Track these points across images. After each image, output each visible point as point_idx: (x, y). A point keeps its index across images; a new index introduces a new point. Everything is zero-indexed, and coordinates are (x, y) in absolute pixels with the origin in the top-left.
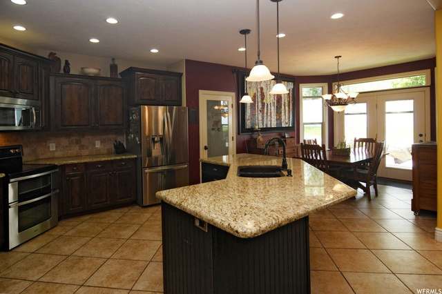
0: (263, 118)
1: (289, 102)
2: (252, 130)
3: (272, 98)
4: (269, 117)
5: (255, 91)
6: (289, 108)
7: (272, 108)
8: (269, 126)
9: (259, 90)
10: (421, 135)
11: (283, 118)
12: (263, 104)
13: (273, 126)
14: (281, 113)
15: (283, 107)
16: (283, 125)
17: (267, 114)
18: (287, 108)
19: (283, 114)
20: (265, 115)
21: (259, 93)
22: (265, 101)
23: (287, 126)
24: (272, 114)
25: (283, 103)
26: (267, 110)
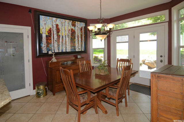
0: (58, 45)
1: (82, 35)
2: (47, 55)
3: (67, 32)
4: (64, 45)
5: (50, 26)
6: (82, 39)
7: (67, 39)
8: (64, 51)
9: (55, 26)
10: (161, 56)
11: (77, 45)
12: (59, 36)
13: (67, 51)
14: (75, 42)
15: (76, 38)
16: (77, 50)
17: (62, 42)
18: (80, 39)
19: (76, 42)
20: (61, 43)
21: (55, 29)
22: (60, 34)
23: (80, 50)
24: (67, 43)
25: (76, 35)
26: (63, 40)
